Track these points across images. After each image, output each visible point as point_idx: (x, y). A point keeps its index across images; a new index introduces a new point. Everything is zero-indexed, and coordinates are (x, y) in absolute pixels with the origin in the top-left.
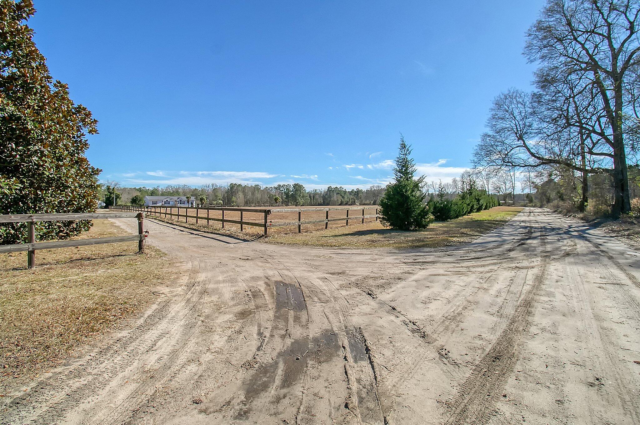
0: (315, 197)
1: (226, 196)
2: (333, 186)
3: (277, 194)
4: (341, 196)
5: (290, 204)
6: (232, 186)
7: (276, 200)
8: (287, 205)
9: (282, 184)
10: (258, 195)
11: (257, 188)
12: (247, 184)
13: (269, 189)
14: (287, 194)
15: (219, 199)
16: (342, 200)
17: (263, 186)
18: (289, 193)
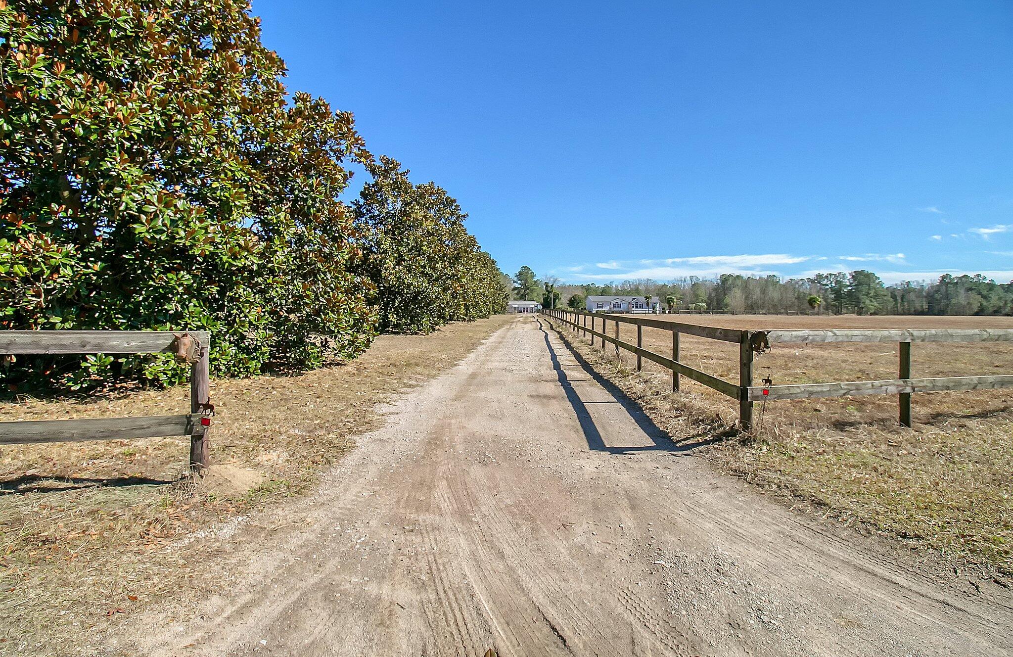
0: (906, 297)
1: (713, 294)
2: (956, 274)
3: (814, 291)
4: (980, 294)
5: (844, 311)
6: (725, 279)
7: (812, 302)
8: (838, 313)
9: (825, 272)
10: (774, 294)
11: (771, 281)
12: (752, 275)
13: (797, 283)
14: (837, 292)
15: (702, 300)
16: (981, 305)
17: (784, 279)
18: (841, 290)
